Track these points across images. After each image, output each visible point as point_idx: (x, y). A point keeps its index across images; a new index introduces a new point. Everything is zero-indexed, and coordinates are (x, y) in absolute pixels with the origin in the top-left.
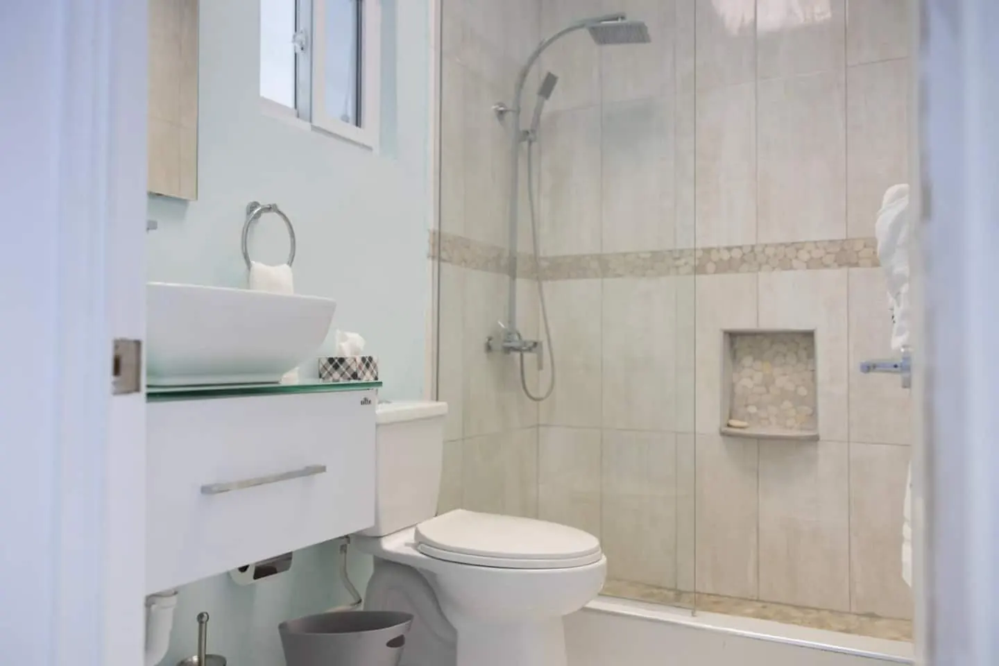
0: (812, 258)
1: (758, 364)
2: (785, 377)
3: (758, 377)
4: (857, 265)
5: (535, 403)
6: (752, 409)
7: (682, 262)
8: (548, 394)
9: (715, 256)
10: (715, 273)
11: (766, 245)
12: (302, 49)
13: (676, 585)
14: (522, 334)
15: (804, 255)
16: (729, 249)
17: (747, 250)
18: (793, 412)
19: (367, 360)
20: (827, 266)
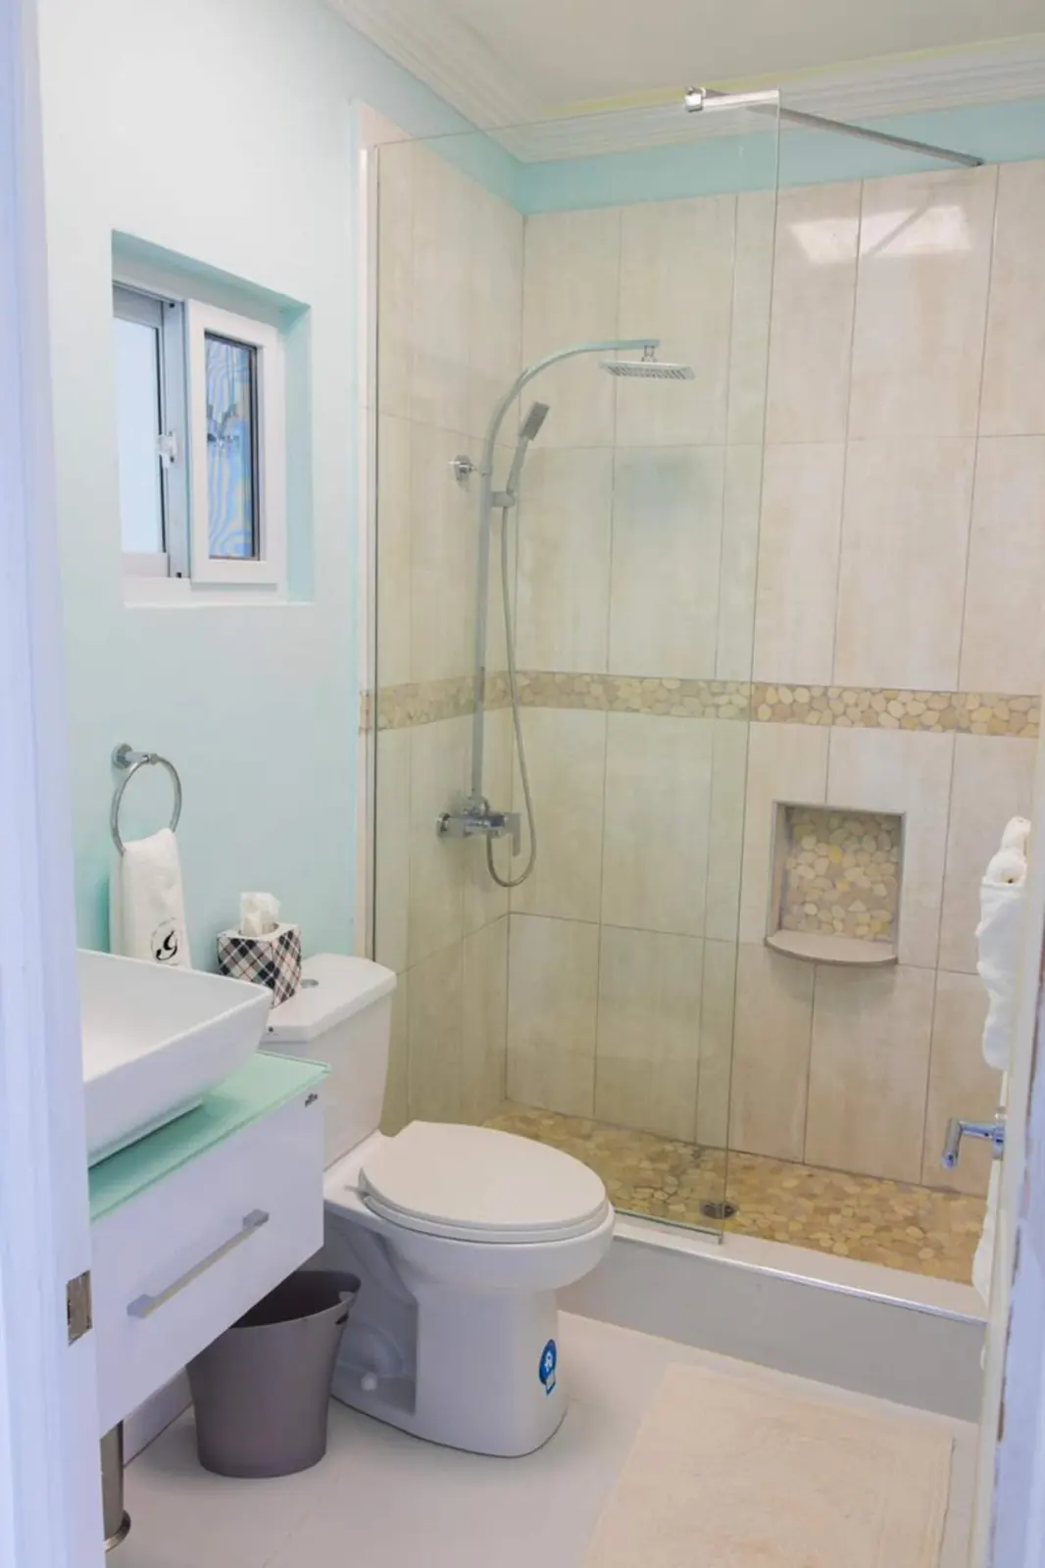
0: (907, 714)
1: (823, 849)
2: (858, 869)
3: (822, 866)
4: (968, 730)
5: (506, 889)
6: (811, 909)
7: (722, 700)
8: (525, 876)
9: (771, 696)
10: (769, 720)
11: (845, 689)
12: (172, 460)
13: (695, 1138)
14: (490, 803)
15: (896, 709)
16: (792, 688)
17: (817, 693)
18: (866, 918)
19: (286, 938)
20: (927, 728)
